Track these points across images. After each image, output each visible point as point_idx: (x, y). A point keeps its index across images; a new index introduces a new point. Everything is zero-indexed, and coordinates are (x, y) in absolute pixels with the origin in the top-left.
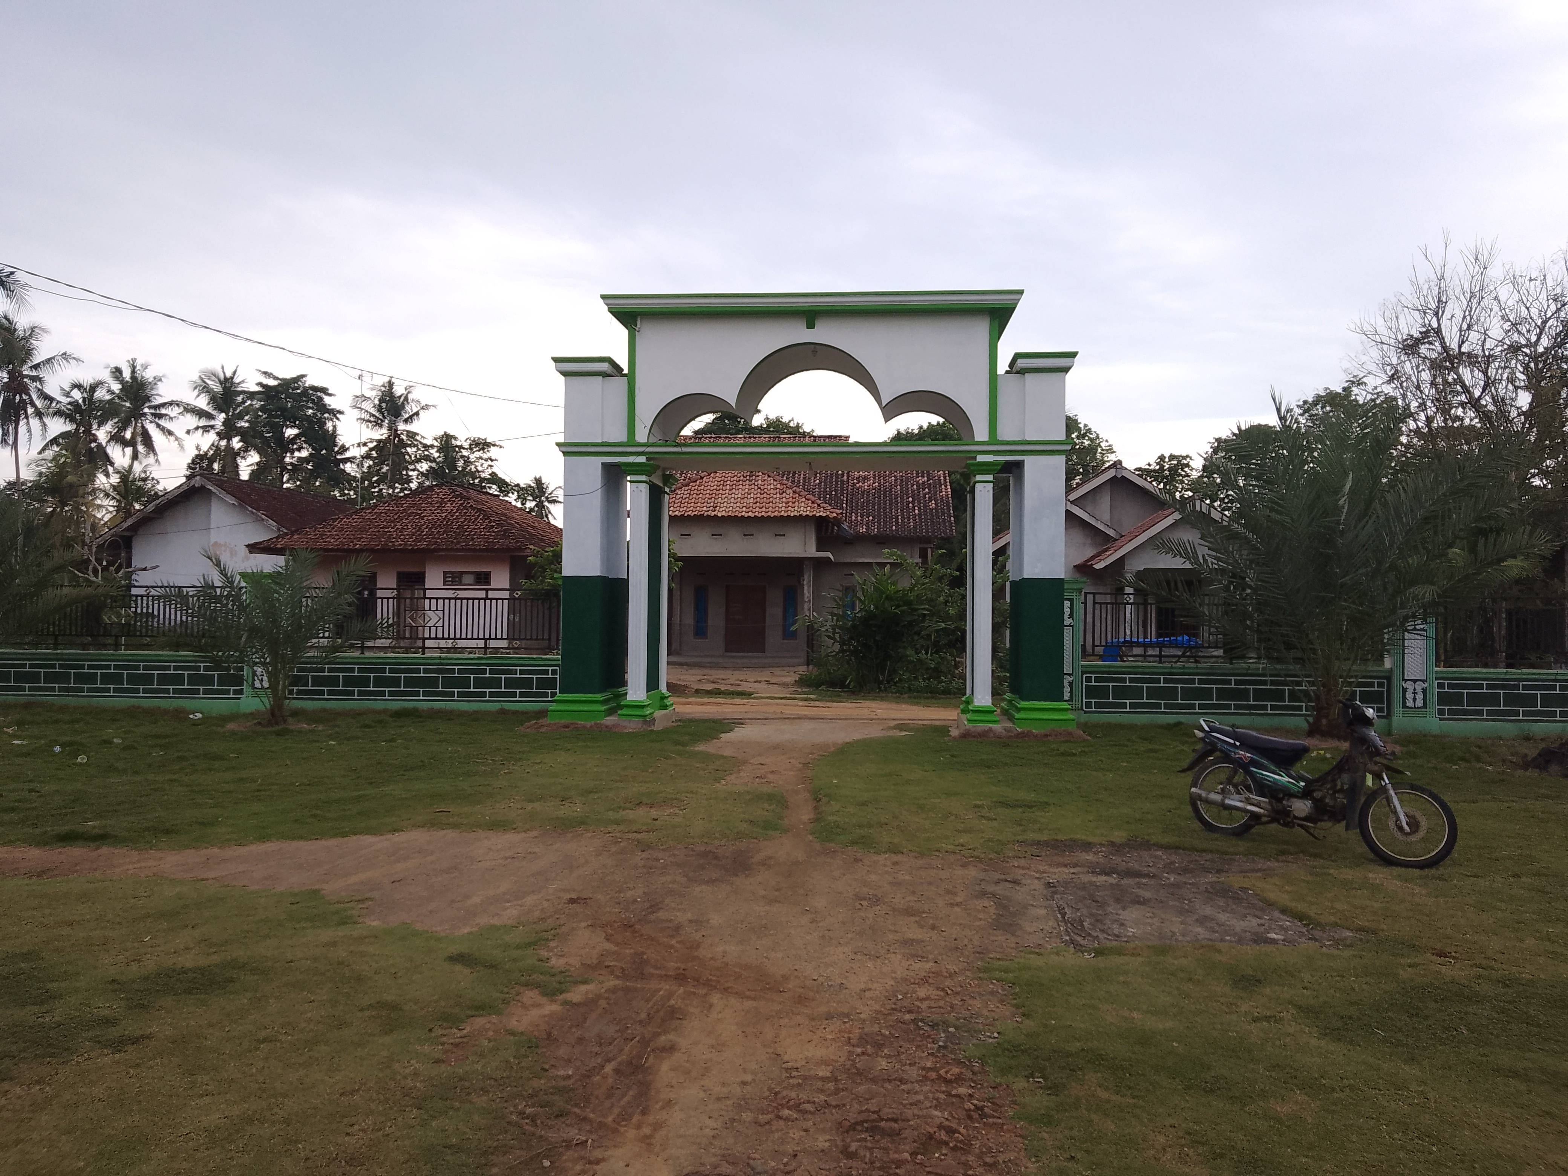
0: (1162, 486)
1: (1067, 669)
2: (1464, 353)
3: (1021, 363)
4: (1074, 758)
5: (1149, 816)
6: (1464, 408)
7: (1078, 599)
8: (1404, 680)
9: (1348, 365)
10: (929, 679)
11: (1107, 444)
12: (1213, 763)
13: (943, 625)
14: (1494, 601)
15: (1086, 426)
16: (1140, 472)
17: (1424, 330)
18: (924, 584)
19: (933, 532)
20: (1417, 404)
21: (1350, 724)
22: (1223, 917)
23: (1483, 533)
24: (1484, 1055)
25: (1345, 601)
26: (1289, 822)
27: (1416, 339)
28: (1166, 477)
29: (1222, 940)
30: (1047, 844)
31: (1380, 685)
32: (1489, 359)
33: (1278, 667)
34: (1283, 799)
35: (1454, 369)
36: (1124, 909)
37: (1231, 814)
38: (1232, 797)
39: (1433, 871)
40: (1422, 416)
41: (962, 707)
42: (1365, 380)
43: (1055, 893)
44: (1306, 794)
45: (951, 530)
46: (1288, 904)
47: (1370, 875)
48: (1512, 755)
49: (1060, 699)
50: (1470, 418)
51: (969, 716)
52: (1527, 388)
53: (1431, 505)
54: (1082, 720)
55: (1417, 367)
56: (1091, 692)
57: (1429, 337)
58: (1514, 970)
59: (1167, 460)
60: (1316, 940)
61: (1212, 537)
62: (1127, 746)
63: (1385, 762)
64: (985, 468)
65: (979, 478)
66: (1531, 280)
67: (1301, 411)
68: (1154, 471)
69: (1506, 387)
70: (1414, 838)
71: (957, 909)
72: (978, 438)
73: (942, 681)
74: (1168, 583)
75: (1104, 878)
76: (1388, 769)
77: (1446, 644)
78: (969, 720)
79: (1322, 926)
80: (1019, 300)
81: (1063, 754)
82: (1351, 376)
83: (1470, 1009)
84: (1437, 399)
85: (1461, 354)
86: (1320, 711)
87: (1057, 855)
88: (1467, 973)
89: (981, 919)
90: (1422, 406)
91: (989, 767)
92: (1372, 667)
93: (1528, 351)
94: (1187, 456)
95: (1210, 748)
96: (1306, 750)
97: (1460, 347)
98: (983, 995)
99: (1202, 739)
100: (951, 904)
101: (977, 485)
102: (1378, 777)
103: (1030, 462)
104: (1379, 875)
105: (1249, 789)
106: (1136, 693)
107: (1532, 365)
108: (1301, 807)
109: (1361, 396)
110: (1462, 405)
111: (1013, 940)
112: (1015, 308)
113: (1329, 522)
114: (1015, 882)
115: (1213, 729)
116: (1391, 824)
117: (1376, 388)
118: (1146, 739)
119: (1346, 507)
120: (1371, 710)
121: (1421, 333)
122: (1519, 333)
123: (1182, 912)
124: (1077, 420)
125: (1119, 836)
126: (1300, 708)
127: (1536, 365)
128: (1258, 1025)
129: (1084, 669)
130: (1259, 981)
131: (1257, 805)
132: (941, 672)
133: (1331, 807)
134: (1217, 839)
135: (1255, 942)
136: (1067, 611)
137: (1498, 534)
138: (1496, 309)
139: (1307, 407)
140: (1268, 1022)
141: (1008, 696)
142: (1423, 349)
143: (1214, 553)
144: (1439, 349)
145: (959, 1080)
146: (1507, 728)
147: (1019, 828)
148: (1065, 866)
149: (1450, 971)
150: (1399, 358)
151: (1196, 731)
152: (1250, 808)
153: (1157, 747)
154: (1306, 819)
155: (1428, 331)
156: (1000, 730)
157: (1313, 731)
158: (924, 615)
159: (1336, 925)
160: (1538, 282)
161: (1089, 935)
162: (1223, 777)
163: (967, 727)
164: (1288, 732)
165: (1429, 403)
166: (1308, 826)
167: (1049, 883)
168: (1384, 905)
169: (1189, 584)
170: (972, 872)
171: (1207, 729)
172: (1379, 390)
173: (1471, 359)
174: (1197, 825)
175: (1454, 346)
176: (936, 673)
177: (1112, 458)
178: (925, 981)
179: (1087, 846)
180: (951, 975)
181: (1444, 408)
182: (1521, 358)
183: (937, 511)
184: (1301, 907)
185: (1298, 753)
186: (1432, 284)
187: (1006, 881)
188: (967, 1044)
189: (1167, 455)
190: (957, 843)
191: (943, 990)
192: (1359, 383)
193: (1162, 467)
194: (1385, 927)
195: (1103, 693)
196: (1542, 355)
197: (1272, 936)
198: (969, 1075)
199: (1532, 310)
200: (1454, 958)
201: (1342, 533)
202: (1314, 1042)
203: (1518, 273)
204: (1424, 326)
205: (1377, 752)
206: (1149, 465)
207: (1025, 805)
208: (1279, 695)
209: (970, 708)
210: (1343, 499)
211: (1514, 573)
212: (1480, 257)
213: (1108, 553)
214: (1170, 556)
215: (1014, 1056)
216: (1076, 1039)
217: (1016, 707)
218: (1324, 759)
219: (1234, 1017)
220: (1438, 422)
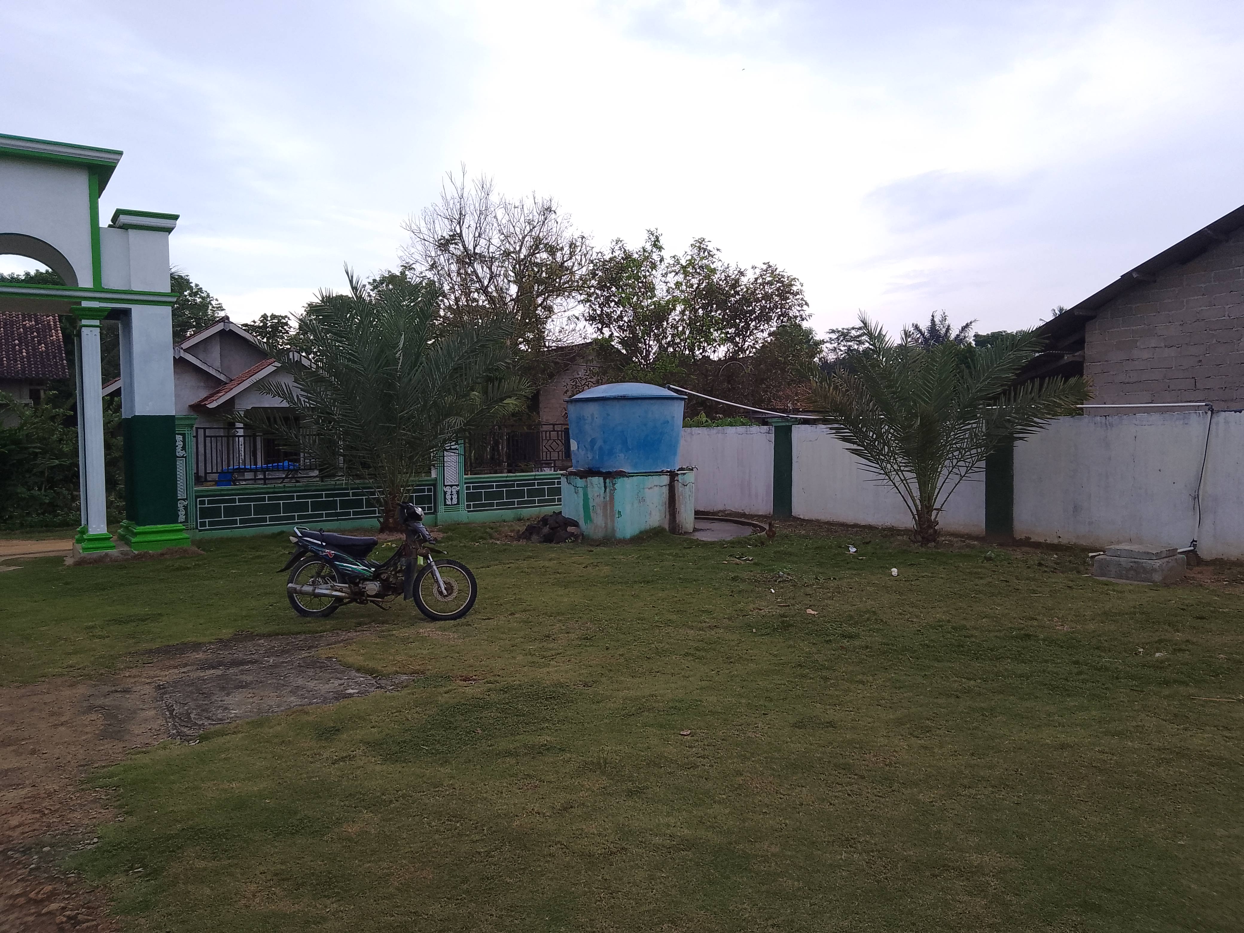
0: (265, 340)
1: (181, 494)
2: (477, 254)
3: (123, 219)
4: (188, 572)
5: (254, 612)
6: (478, 293)
7: (190, 434)
8: (444, 485)
9: (402, 254)
10: (43, 514)
11: (217, 303)
12: (306, 562)
13: (57, 462)
14: (500, 428)
15: (197, 285)
16: (247, 328)
17: (452, 233)
18: (34, 424)
19: (43, 374)
20: (449, 288)
21: (406, 520)
22: (311, 684)
23: (489, 380)
24: (491, 745)
25: (404, 429)
26: (364, 600)
27: (447, 240)
28: (269, 333)
29: (311, 704)
30: (158, 651)
31: (429, 490)
32: (492, 259)
33: (358, 481)
34: (359, 583)
35: (471, 264)
36: (228, 694)
37: (320, 600)
38: (320, 587)
39: (463, 620)
40: (453, 297)
41: (76, 537)
42: (414, 266)
43: (165, 693)
44: (376, 577)
45: (64, 373)
46: (362, 663)
47: (421, 631)
48: (511, 531)
49: (175, 520)
50: (482, 300)
51: (83, 545)
52: (515, 282)
53: (458, 360)
54: (198, 538)
55: (448, 260)
56: (204, 513)
57: (456, 239)
58: (510, 679)
59: (269, 319)
60: (382, 687)
61: (303, 380)
62: (237, 555)
63: (432, 546)
64: (92, 313)
65: (84, 322)
66: (515, 207)
67: (372, 287)
68: (259, 327)
69: (503, 280)
70: (449, 598)
71: (62, 729)
72: (81, 285)
73: (58, 515)
74: (269, 419)
75: (212, 671)
76: (432, 550)
77: (471, 459)
78: (84, 549)
79: (387, 676)
80: (118, 160)
81: (177, 569)
82: (404, 262)
83: (483, 715)
84: (461, 285)
85: (475, 254)
86: (387, 513)
87: (169, 659)
88: (482, 689)
89: (87, 733)
90: (452, 289)
91: (104, 589)
92: (424, 477)
93: (515, 256)
94: (286, 317)
95: (303, 549)
96: (375, 543)
97: (474, 249)
98: (85, 805)
99: (296, 543)
100: (56, 725)
101: (83, 329)
102: (426, 558)
103: (138, 312)
104: (427, 629)
105: (333, 579)
106: (246, 510)
107: (517, 266)
108: (373, 587)
109: (413, 277)
110: (477, 290)
111: (121, 745)
112: (115, 167)
113: (390, 370)
114: (126, 691)
115: (305, 535)
116: (435, 591)
117: (421, 273)
118: (253, 548)
119: (401, 358)
120: (420, 509)
121: (450, 236)
122: (510, 243)
123: (277, 688)
124: (189, 280)
125: (227, 633)
126: (374, 512)
127: (520, 267)
128: (336, 766)
129: (198, 494)
130: (338, 730)
131: (340, 590)
132: (57, 506)
133: (394, 584)
134: (309, 622)
135: (337, 699)
136: (179, 444)
137: (500, 382)
138: (496, 225)
139: (376, 285)
140: (344, 761)
141: (125, 522)
142: (452, 247)
143: (306, 394)
144: (462, 248)
145: (51, 896)
146: (508, 514)
147: (131, 641)
148: (176, 667)
149: (473, 690)
150: (436, 252)
151: (291, 538)
152: (335, 593)
153: (262, 554)
154: (376, 596)
155: (454, 235)
156: (116, 555)
157: (384, 528)
158: (37, 454)
159: (397, 672)
160: (519, 209)
161: (196, 724)
162: (314, 572)
163: (82, 555)
164: (365, 531)
165: (456, 287)
166: (378, 601)
167: (159, 686)
168: (430, 651)
169: (286, 419)
170: (82, 690)
171: (300, 535)
172: (424, 274)
173: (481, 258)
174: (294, 613)
175: (471, 247)
176: (52, 508)
177: (222, 314)
178: (19, 807)
179: (196, 646)
180: (50, 795)
181: (467, 293)
182: (511, 261)
183: (48, 354)
184: (371, 664)
185: (369, 547)
186: (456, 201)
187: (117, 691)
188: (63, 858)
189: (269, 314)
190: (65, 665)
191: (40, 811)
192: (411, 269)
193: (265, 325)
194: (430, 667)
195: (214, 512)
196: (523, 260)
197: (351, 691)
198: (64, 888)
199: (516, 229)
200: (474, 680)
201: (400, 378)
202: (378, 768)
203: (508, 202)
204: (451, 231)
205: (425, 540)
206: (254, 322)
207: (139, 620)
208: (359, 504)
209: (85, 537)
210: (399, 353)
211: (511, 408)
212: (485, 186)
213: (221, 394)
214: (270, 396)
215: (114, 855)
216: (177, 821)
217: (132, 532)
218: (391, 548)
219: (318, 765)
220: (463, 301)
